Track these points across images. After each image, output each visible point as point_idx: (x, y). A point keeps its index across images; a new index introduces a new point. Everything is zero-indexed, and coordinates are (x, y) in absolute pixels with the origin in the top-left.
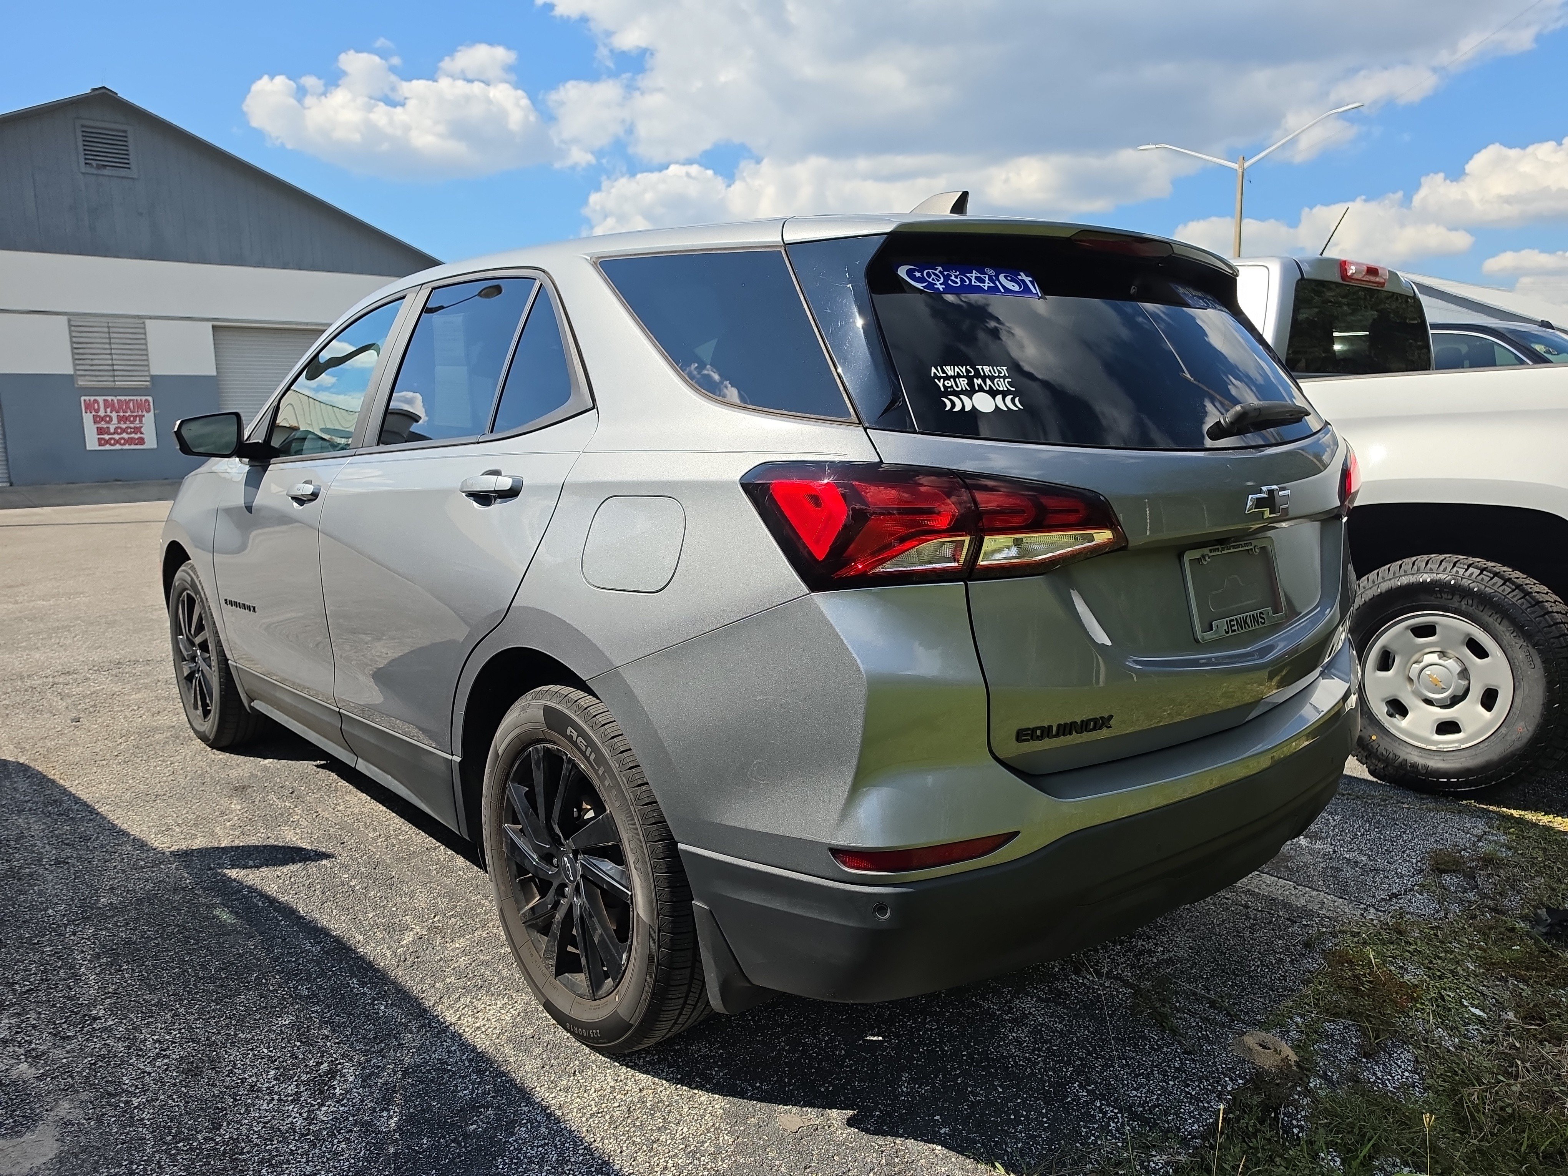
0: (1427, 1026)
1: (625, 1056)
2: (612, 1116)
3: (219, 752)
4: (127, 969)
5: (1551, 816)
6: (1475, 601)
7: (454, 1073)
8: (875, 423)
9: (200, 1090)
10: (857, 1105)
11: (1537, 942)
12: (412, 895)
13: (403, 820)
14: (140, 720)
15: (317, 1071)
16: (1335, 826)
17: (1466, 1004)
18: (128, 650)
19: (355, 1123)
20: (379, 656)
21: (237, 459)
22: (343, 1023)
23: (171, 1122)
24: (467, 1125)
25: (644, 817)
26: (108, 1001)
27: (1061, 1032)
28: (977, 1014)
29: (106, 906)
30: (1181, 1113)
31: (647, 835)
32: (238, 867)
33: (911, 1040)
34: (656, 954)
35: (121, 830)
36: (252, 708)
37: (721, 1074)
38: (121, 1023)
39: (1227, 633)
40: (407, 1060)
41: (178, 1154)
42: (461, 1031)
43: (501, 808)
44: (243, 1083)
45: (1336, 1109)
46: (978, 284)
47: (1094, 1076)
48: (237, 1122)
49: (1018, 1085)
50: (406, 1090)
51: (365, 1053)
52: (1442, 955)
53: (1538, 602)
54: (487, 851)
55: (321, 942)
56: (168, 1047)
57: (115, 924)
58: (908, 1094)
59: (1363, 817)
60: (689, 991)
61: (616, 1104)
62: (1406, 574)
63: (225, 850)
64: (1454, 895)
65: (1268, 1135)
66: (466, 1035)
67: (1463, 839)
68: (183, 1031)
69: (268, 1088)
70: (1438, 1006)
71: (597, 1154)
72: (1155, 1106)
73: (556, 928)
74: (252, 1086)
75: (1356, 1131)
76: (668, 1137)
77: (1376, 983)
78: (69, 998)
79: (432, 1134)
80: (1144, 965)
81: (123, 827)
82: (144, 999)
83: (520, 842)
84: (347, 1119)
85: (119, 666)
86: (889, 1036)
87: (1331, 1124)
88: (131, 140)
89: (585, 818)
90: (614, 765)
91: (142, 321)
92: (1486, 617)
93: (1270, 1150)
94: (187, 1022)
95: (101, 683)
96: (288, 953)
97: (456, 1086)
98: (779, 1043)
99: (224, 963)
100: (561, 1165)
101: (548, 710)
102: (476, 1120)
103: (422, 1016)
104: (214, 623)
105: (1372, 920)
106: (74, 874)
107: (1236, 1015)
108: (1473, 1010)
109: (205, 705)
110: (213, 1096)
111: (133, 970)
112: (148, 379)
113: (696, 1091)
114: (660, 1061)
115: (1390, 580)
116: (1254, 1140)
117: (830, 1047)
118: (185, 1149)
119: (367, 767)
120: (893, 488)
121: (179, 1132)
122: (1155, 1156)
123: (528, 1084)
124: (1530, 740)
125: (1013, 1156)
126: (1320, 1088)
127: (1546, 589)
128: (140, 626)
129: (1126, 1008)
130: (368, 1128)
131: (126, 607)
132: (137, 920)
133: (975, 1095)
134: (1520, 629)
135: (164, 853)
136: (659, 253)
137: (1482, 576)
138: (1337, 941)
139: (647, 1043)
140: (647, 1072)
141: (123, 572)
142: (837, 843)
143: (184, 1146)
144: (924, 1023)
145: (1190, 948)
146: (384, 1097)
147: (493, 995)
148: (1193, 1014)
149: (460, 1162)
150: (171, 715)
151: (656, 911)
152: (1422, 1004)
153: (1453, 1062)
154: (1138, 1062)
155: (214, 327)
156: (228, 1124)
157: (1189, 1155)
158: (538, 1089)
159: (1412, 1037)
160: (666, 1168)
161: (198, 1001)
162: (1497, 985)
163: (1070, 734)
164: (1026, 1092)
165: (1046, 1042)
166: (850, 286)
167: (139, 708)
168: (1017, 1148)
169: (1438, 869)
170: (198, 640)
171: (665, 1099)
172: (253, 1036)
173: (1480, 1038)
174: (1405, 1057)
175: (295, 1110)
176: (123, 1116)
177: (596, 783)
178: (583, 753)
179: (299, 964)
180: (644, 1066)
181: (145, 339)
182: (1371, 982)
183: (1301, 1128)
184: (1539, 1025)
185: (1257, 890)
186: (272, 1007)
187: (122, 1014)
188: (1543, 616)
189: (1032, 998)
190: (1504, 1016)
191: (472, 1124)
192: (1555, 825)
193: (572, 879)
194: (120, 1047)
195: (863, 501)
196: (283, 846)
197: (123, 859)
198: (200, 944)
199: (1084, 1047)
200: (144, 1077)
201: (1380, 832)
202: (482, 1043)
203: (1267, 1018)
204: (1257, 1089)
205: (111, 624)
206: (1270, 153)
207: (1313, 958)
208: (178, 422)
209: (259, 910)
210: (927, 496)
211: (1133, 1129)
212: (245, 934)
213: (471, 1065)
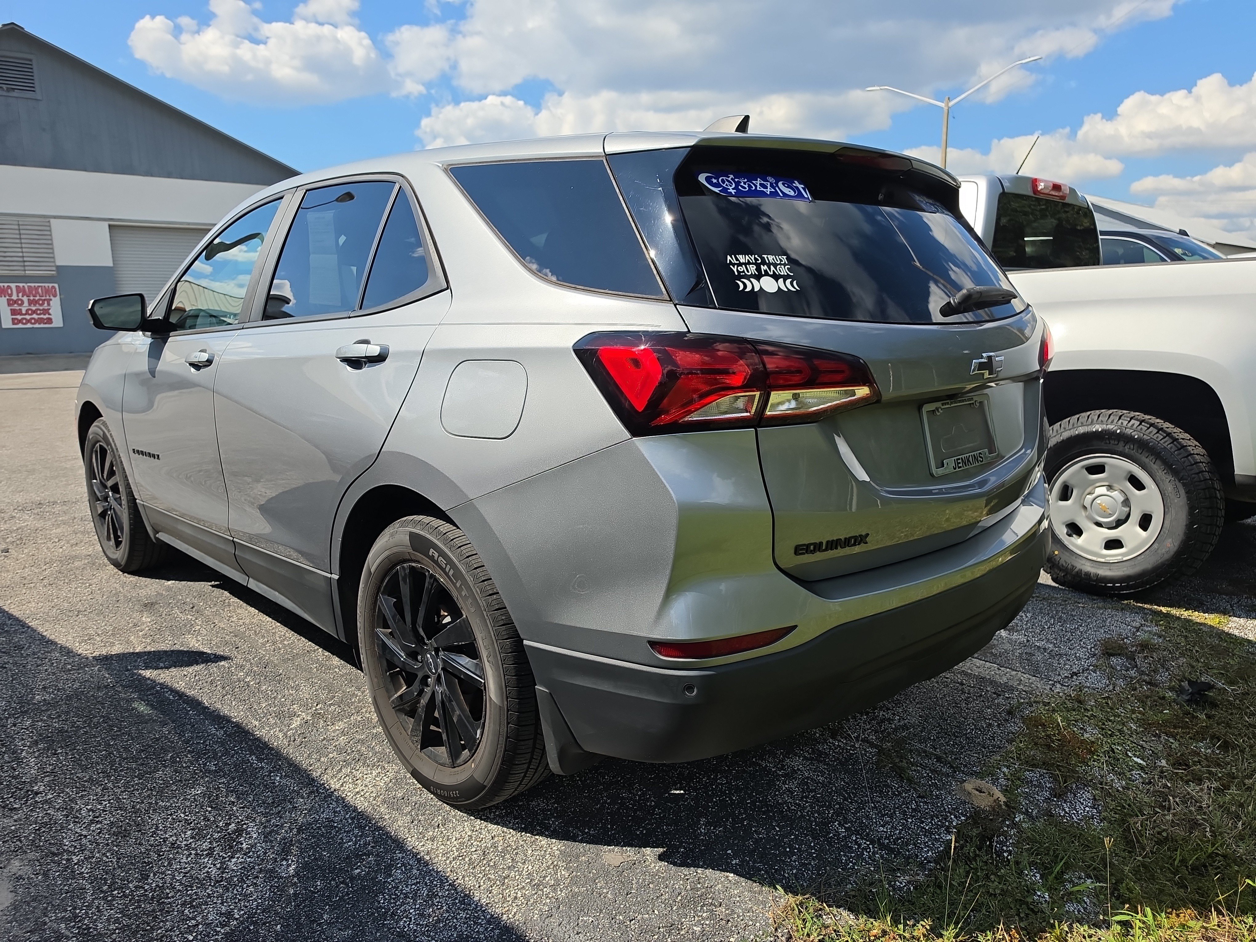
0: (1102, 773)
1: (479, 811)
2: (471, 859)
3: (130, 576)
4: (61, 753)
5: (1190, 611)
6: (1136, 446)
7: (340, 829)
8: (683, 300)
9: (129, 848)
10: (666, 844)
11: (1182, 706)
12: (297, 688)
13: (286, 629)
14: (61, 550)
15: (226, 830)
16: (1027, 621)
17: (1130, 755)
18: (47, 493)
19: (261, 871)
20: (260, 495)
21: (141, 333)
22: (246, 791)
23: (107, 874)
24: (352, 869)
25: (495, 620)
26: (47, 779)
27: (823, 783)
28: (757, 771)
29: (41, 702)
30: (918, 843)
31: (497, 634)
32: (151, 668)
33: (706, 793)
34: (506, 729)
35: (49, 640)
36: (157, 539)
37: (557, 823)
38: (59, 796)
39: (955, 469)
40: (300, 820)
41: (114, 900)
42: (344, 796)
43: (373, 616)
44: (164, 841)
45: (1036, 838)
46: (762, 189)
47: (850, 817)
48: (162, 873)
49: (791, 825)
50: (301, 843)
51: (265, 815)
52: (1112, 718)
53: (1183, 447)
54: (362, 651)
55: (224, 727)
56: (100, 815)
57: (49, 716)
58: (705, 834)
59: (1048, 614)
60: (532, 758)
61: (474, 849)
62: (1082, 425)
63: (139, 655)
64: (1120, 673)
65: (985, 858)
66: (348, 799)
67: (1125, 630)
68: (112, 801)
69: (186, 845)
70: (1109, 757)
71: (460, 889)
72: (898, 839)
73: (421, 711)
74: (172, 844)
75: (1051, 853)
76: (517, 873)
77: (1063, 741)
78: (13, 777)
79: (324, 878)
80: (885, 730)
81: (52, 637)
82: (77, 777)
83: (389, 643)
84: (254, 868)
85: (40, 506)
86: (689, 790)
87: (1032, 848)
88: (35, 67)
89: (443, 622)
90: (469, 579)
91: (47, 220)
92: (1144, 458)
93: (987, 870)
94: (115, 794)
95: (25, 521)
96: (197, 737)
97: (342, 839)
98: (602, 797)
99: (143, 746)
100: (431, 899)
101: (413, 536)
102: (360, 866)
103: (311, 784)
104: (124, 469)
105: (1059, 693)
106: (12, 677)
107: (957, 767)
108: (1135, 759)
109: (116, 537)
110: (141, 853)
111: (66, 753)
112: (54, 269)
113: (537, 837)
114: (507, 815)
115: (1070, 430)
116: (974, 863)
117: (643, 800)
118: (119, 895)
119: (256, 585)
120: (697, 353)
121: (114, 883)
122: (900, 877)
123: (401, 835)
124: (1175, 553)
125: (789, 880)
126: (1024, 822)
127: (1189, 437)
128: (56, 474)
129: (872, 763)
130: (271, 874)
131: (43, 458)
132: (67, 713)
133: (758, 833)
134: (1169, 466)
135: (87, 658)
136: (500, 161)
137: (1141, 426)
138: (1033, 709)
139: (498, 800)
140: (497, 823)
141: (39, 429)
142: (655, 636)
143: (118, 893)
144: (716, 779)
145: (920, 716)
146: (283, 849)
147: (368, 766)
148: (924, 767)
149: (349, 899)
150: (87, 546)
151: (505, 695)
152: (1098, 756)
153: (1121, 799)
154: (884, 805)
155: (110, 226)
156: (154, 875)
157: (926, 875)
158: (409, 839)
159: (1091, 781)
160: (516, 898)
161: (123, 777)
162: (1153, 740)
163: (836, 548)
164: (798, 830)
165: (812, 791)
166: (660, 189)
167: (59, 540)
168: (792, 873)
169: (1107, 653)
170: (110, 483)
171: (513, 844)
172: (171, 804)
173: (1141, 780)
174: (1086, 795)
175: (210, 862)
176: (66, 871)
177: (454, 594)
178: (443, 570)
179: (207, 745)
180: (494, 819)
181: (51, 235)
182: (1059, 740)
183: (1010, 853)
184: (1185, 770)
185: (969, 671)
186: (186, 780)
187: (59, 789)
188: (1187, 457)
189: (799, 757)
190: (1159, 763)
191: (356, 869)
192: (1193, 618)
193: (434, 671)
194: (60, 815)
195: (674, 363)
196: (188, 651)
197: (53, 664)
198: (123, 731)
199: (841, 794)
200: (81, 839)
201: (1062, 626)
202: (361, 804)
203: (981, 769)
204: (976, 823)
205: (32, 472)
206: (969, 95)
207: (1014, 723)
208: (92, 302)
209: (171, 703)
210: (723, 359)
211: (882, 857)
212: (160, 722)
213: (353, 822)
